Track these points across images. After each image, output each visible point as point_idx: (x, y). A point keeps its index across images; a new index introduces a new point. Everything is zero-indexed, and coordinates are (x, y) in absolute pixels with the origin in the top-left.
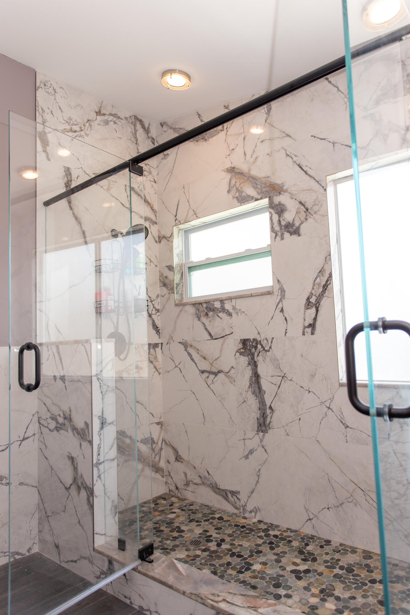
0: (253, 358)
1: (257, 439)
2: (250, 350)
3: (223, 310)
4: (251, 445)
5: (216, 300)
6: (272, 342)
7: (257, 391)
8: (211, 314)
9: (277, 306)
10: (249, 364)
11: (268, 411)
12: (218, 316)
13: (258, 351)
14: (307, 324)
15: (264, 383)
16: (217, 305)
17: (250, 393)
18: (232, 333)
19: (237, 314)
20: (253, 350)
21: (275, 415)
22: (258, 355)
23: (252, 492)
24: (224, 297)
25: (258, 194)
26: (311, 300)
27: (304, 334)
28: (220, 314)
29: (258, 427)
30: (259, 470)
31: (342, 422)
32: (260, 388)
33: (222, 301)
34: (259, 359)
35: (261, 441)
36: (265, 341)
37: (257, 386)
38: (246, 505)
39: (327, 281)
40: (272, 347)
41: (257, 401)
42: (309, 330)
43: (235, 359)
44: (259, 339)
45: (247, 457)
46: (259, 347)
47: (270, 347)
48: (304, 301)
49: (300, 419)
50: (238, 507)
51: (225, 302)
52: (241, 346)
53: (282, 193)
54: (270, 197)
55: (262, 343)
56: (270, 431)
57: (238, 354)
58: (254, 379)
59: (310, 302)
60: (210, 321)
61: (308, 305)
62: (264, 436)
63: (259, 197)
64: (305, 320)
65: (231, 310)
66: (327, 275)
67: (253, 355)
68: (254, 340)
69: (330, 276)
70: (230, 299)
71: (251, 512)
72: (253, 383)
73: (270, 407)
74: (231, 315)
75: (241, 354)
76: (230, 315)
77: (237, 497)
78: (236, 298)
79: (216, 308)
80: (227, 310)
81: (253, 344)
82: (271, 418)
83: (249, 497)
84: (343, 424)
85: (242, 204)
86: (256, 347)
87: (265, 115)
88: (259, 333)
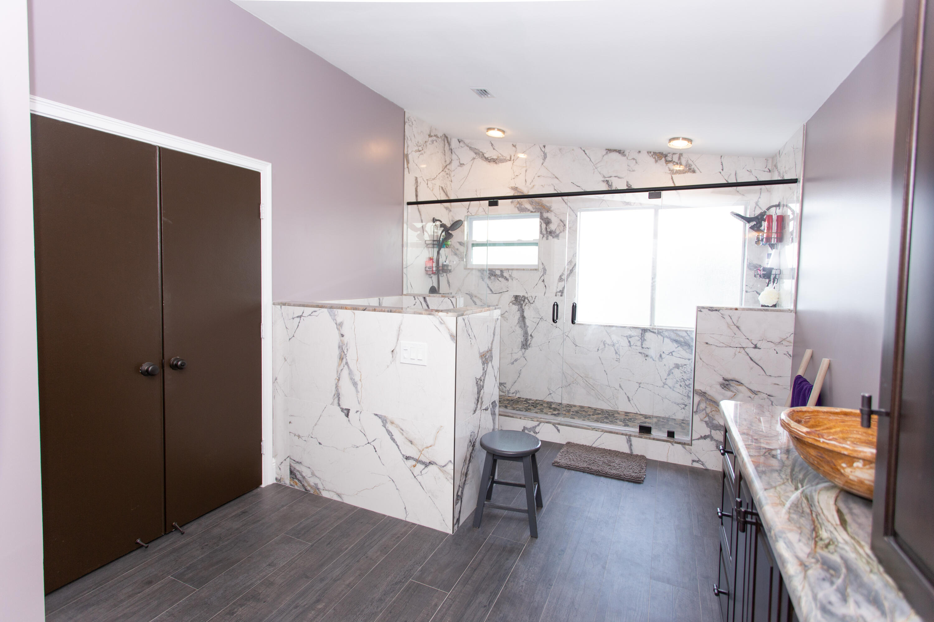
0: (521, 307)
1: (520, 353)
2: (520, 302)
3: (502, 276)
4: (515, 357)
5: (498, 269)
6: (535, 299)
7: (523, 325)
8: (493, 278)
9: (540, 278)
10: (518, 310)
11: (529, 337)
12: (498, 280)
13: (525, 303)
14: (558, 290)
15: (528, 322)
16: (498, 273)
17: (518, 327)
18: (508, 291)
19: (512, 280)
20: (522, 302)
21: (534, 340)
22: (525, 305)
23: (515, 383)
24: (503, 268)
25: (533, 209)
26: (562, 277)
27: (556, 296)
28: (500, 279)
29: (522, 347)
30: (521, 370)
31: (574, 344)
32: (525, 324)
33: (502, 271)
34: (526, 308)
35: (523, 354)
36: (531, 298)
37: (523, 323)
38: (510, 390)
39: (573, 268)
40: (535, 302)
41: (522, 331)
42: (560, 294)
43: (509, 306)
44: (526, 296)
45: (513, 363)
46: (526, 300)
47: (534, 301)
48: (558, 277)
49: (549, 342)
50: (505, 391)
51: (504, 271)
52: (513, 299)
53: (549, 212)
54: (541, 212)
55: (528, 298)
56: (530, 349)
57: (511, 304)
58: (521, 319)
59: (561, 278)
60: (492, 282)
61: (560, 280)
62: (525, 351)
63: (534, 211)
64: (557, 288)
65: (508, 277)
66: (573, 265)
67: (522, 305)
68: (523, 296)
69: (575, 265)
70: (508, 270)
71: (513, 393)
72: (520, 321)
73: (531, 335)
74: (508, 280)
75: (513, 304)
76: (507, 280)
77: (504, 386)
78: (512, 270)
79: (497, 274)
80: (505, 277)
81: (522, 299)
82: (531, 341)
83: (512, 385)
84: (575, 344)
85: (521, 213)
86: (524, 301)
87: (542, 160)
88: (527, 293)
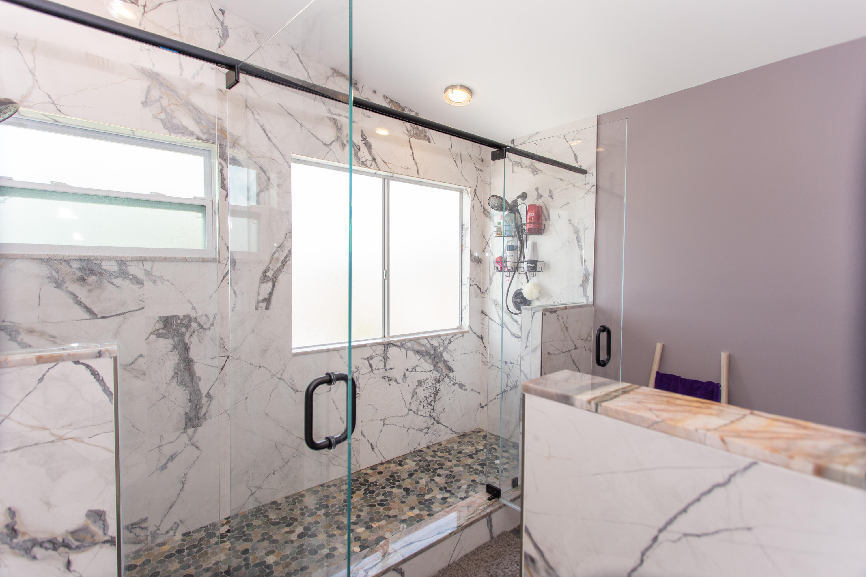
0: (182, 340)
1: (185, 438)
2: (177, 330)
3: (124, 274)
4: (168, 451)
5: (112, 259)
6: (214, 319)
7: (187, 379)
8: (92, 279)
9: (225, 276)
10: (175, 348)
11: (204, 400)
12: (112, 283)
13: (191, 329)
14: (261, 298)
15: (199, 369)
16: (111, 266)
17: (174, 384)
18: (144, 308)
19: (155, 282)
20: (183, 329)
21: (214, 402)
22: (191, 335)
23: (171, 507)
24: (128, 255)
25: (202, 131)
26: (267, 274)
27: (257, 309)
28: (117, 281)
29: (186, 424)
30: (185, 475)
31: (292, 388)
32: (192, 376)
33: (122, 262)
34: (194, 341)
35: (190, 439)
36: (204, 318)
37: (187, 373)
38: (158, 529)
39: (286, 257)
40: (215, 324)
41: (187, 392)
42: (264, 305)
43: (148, 343)
44: (193, 315)
45: (164, 467)
46: (194, 325)
47: (212, 324)
48: (260, 275)
49: (247, 398)
50: (143, 538)
51: (128, 263)
52: (160, 325)
53: (237, 146)
54: (220, 145)
55: (199, 320)
56: (205, 424)
57: (154, 337)
58: (182, 366)
59: (266, 276)
60: (90, 291)
61: (264, 279)
62: (195, 432)
63: (204, 137)
64: (259, 294)
65: (141, 275)
66: (286, 252)
67: (183, 335)
68: (185, 317)
69: (290, 252)
70: (142, 260)
71: (167, 532)
72: (180, 370)
73: (208, 395)
74: (143, 284)
75: (159, 336)
76: (140, 282)
77: (140, 527)
78: (153, 260)
79: (106, 271)
80: (134, 276)
81: (184, 322)
82: (208, 407)
83: (165, 516)
84: (294, 390)
86: (188, 326)
88: (194, 308)
